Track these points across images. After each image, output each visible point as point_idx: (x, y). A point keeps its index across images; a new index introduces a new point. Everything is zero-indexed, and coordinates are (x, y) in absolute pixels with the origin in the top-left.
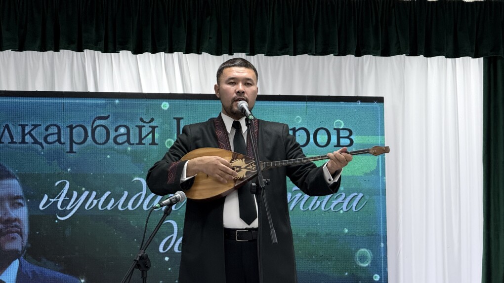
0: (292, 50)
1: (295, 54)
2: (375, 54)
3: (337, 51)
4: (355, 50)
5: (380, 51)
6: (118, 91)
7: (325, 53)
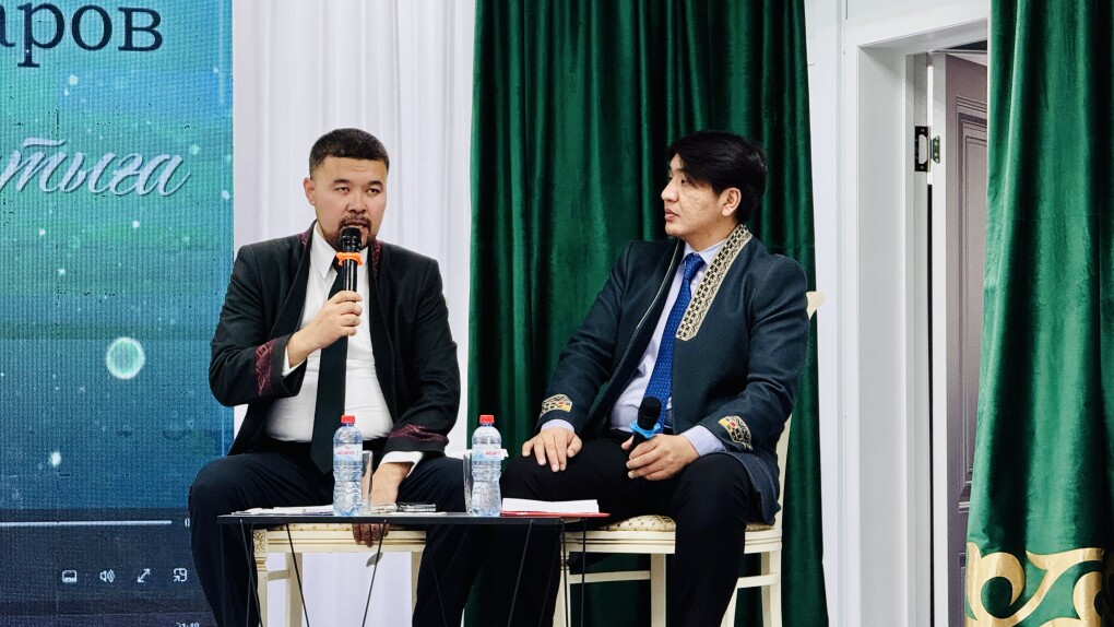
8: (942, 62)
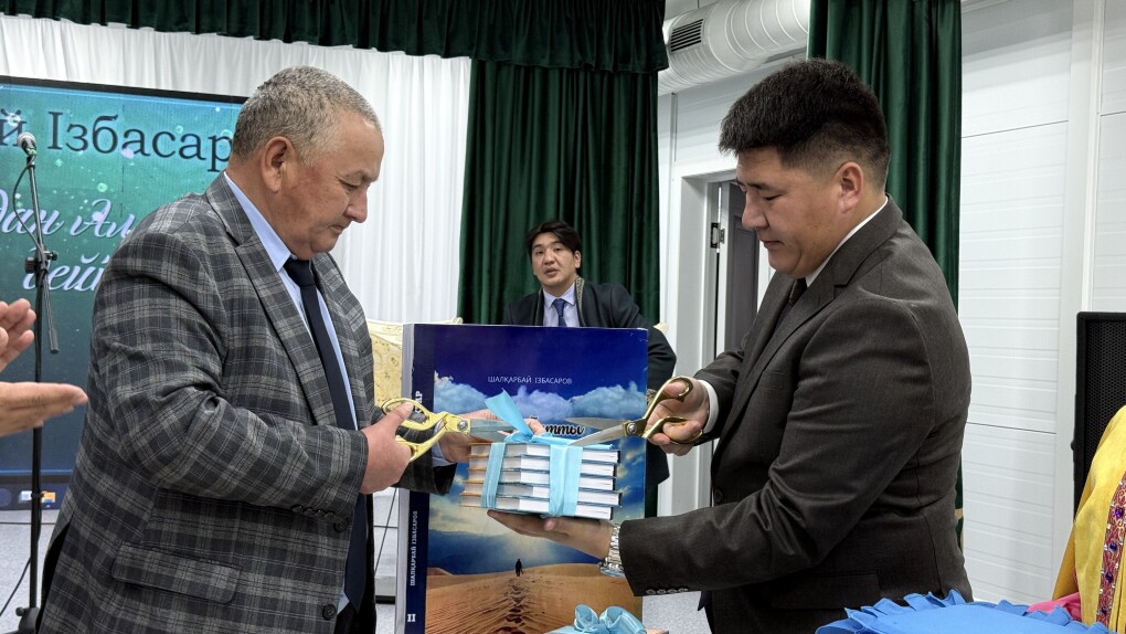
0: (193, 26)
1: (198, 31)
2: (312, 42)
3: (258, 32)
4: (283, 33)
5: (317, 38)
7: (241, 34)
8: (727, 188)
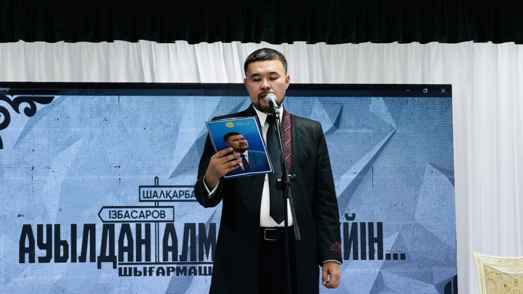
1: (358, 41)
2: (441, 41)
3: (401, 38)
6: (175, 82)
7: (388, 40)
